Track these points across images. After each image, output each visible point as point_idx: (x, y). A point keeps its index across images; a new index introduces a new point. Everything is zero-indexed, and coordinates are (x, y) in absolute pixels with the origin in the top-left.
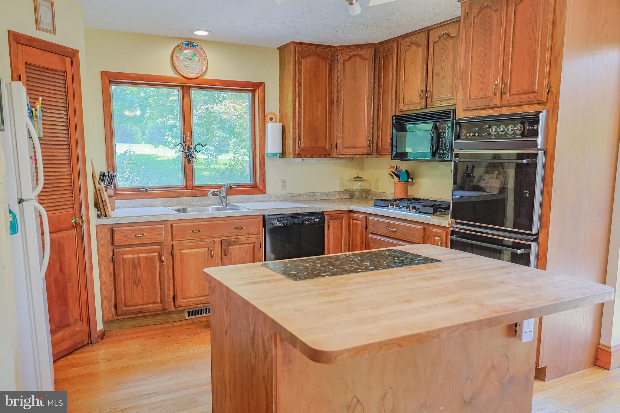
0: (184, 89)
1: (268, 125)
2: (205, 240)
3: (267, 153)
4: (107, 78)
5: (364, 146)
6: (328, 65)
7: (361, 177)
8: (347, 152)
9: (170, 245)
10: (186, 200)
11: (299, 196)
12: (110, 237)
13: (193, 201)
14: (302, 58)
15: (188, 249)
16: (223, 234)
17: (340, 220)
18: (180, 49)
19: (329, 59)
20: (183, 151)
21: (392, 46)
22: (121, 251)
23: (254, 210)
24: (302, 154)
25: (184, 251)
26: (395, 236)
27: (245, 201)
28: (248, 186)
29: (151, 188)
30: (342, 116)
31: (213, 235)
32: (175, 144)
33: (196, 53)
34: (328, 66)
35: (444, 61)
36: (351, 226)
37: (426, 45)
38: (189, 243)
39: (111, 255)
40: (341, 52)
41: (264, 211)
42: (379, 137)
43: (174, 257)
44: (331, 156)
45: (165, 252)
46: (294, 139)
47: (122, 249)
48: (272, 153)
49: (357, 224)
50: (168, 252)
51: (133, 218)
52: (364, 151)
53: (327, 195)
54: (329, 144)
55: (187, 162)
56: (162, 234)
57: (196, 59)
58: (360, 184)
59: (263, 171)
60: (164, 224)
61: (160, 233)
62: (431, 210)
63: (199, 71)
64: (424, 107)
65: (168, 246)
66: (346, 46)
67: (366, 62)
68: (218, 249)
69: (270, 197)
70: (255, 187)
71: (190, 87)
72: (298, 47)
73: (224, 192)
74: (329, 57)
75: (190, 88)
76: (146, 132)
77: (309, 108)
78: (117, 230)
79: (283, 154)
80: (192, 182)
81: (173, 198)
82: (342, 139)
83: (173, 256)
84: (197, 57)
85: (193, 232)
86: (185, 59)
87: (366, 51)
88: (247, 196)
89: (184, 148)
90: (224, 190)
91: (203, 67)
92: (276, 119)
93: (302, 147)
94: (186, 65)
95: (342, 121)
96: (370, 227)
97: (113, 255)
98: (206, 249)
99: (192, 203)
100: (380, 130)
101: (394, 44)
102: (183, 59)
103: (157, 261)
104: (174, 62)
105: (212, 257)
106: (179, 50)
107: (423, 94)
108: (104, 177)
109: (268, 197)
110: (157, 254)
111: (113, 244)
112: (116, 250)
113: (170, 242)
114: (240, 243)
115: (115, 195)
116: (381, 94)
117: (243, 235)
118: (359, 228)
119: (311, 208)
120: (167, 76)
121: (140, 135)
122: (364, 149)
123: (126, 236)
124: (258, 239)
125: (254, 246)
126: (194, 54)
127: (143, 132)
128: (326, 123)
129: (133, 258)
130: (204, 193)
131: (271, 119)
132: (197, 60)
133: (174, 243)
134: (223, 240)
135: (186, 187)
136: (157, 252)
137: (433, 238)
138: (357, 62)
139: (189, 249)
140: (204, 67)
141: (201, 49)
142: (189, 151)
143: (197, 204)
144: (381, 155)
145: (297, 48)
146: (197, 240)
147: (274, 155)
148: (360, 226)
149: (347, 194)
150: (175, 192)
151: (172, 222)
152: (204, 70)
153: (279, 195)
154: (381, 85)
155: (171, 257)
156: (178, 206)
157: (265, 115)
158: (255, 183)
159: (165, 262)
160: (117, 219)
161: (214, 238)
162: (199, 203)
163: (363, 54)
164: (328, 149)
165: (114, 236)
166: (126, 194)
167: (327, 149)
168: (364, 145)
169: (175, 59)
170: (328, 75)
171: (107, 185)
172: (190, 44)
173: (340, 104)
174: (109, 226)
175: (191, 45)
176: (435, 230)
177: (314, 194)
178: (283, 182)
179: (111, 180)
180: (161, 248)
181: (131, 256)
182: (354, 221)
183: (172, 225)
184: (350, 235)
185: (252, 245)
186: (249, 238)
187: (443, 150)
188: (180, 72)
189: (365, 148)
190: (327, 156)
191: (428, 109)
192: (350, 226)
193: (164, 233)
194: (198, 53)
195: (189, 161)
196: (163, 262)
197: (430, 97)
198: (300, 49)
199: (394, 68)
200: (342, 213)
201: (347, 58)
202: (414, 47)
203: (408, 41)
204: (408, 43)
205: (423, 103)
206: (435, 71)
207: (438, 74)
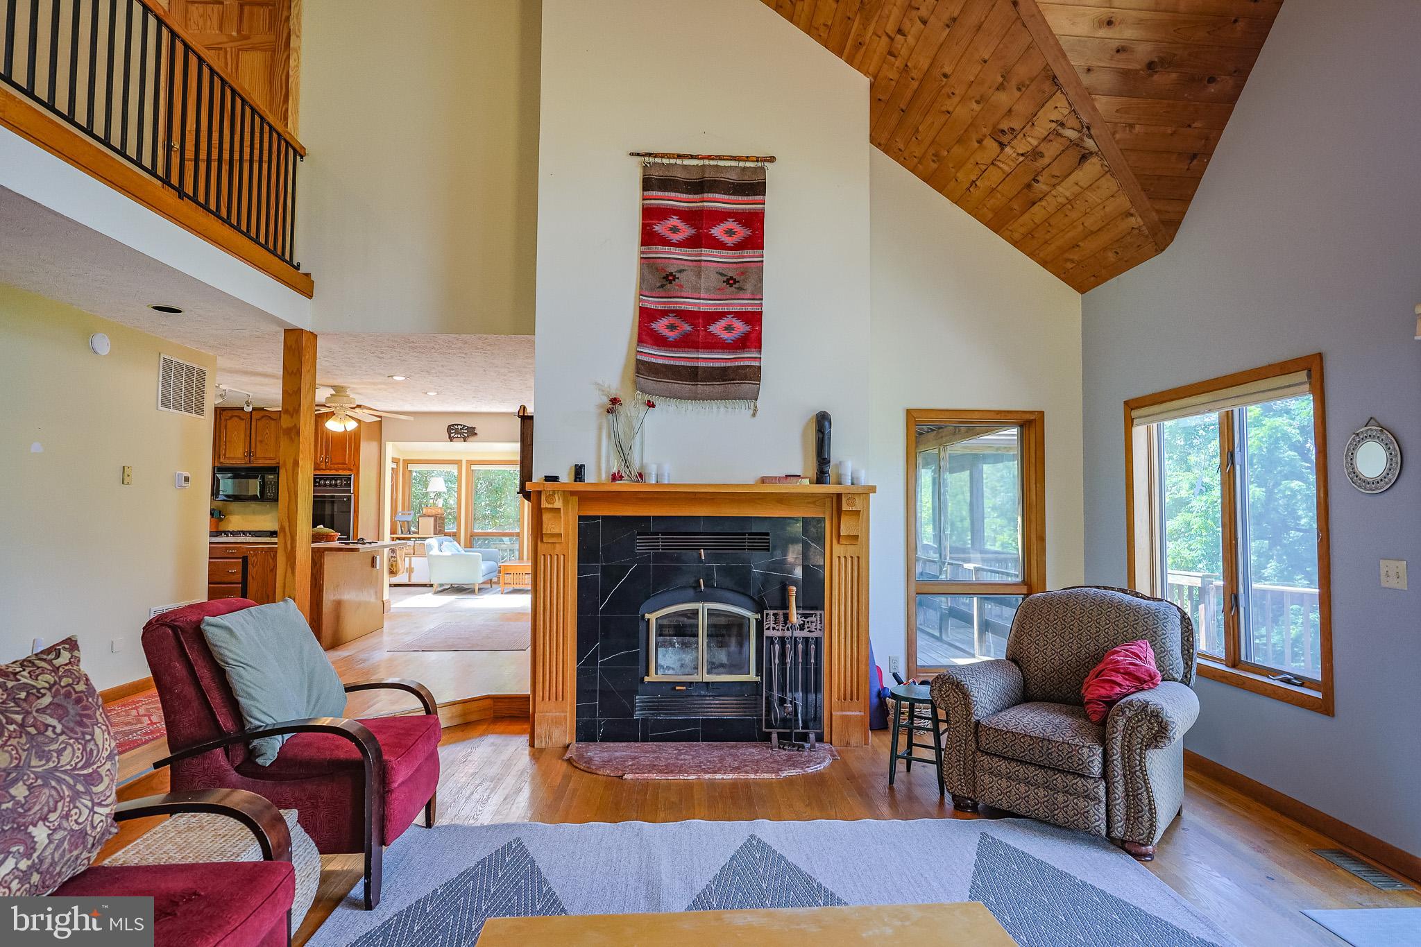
64: (248, 462)
107: (247, 453)
191: (251, 464)
197: (254, 455)
202: (236, 419)
203: (230, 413)
204: (230, 415)
205: (247, 460)
206: (258, 439)
207: (261, 442)
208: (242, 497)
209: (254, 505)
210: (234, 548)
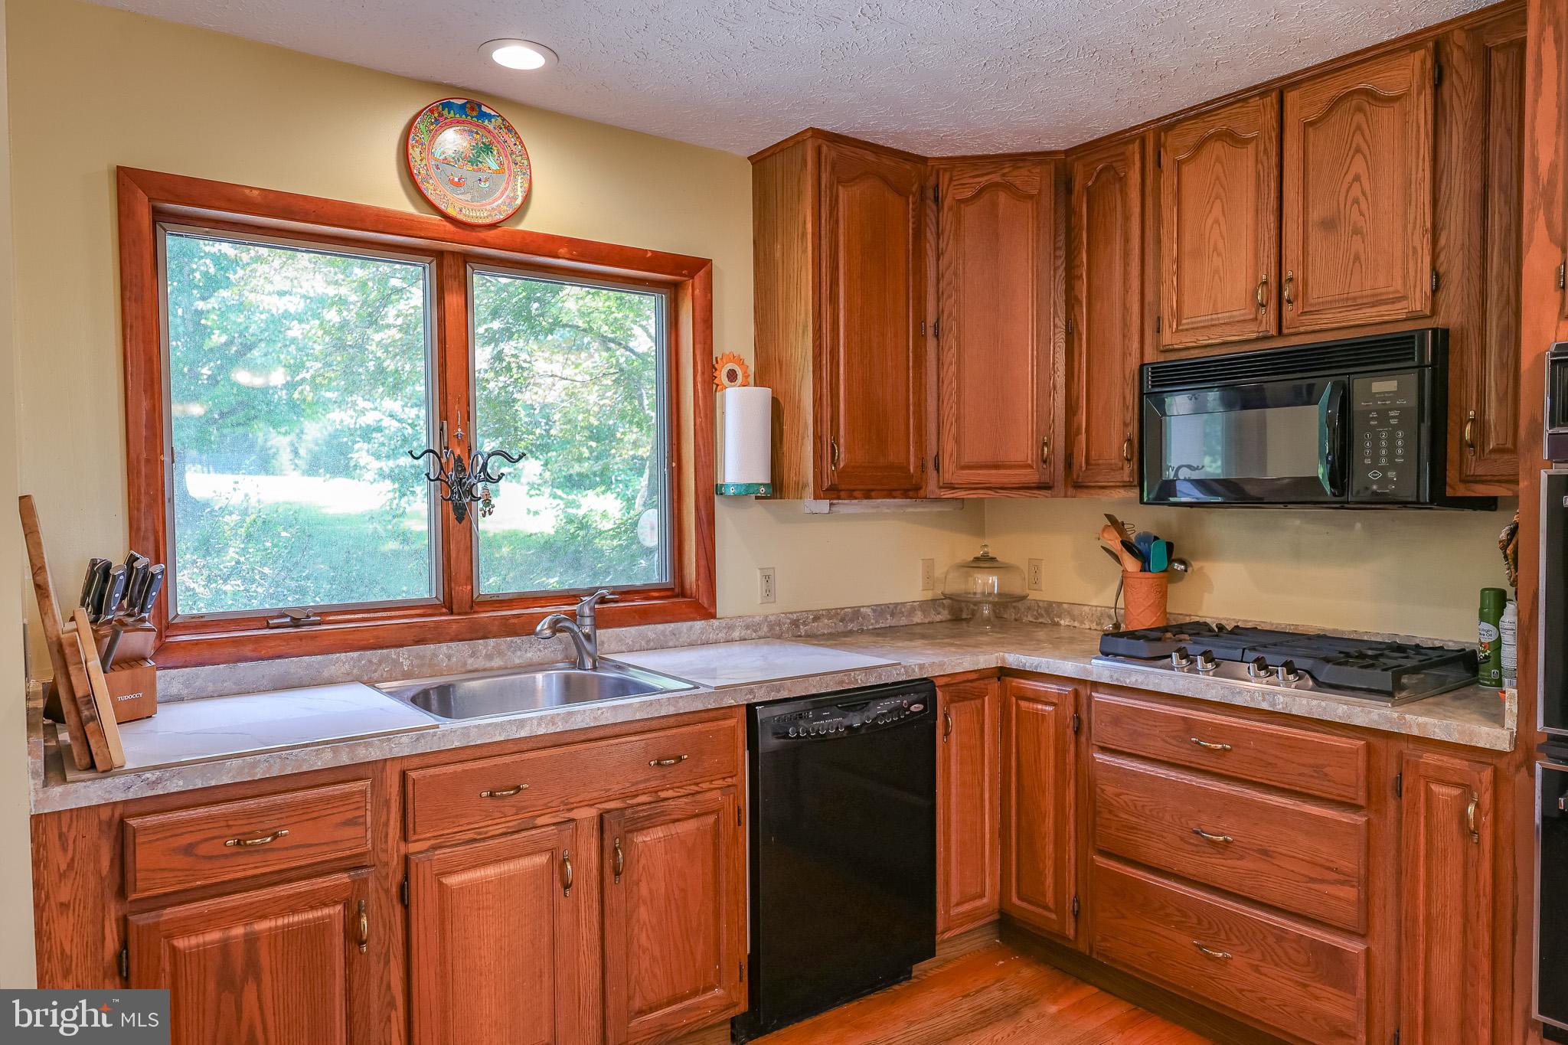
0: (445, 262)
1: (723, 397)
2: (540, 821)
3: (722, 485)
4: (142, 197)
5: (1030, 462)
6: (911, 211)
7: (994, 556)
8: (977, 479)
9: (395, 863)
10: (446, 653)
11: (816, 619)
12: (112, 860)
13: (473, 654)
14: (838, 182)
15: (469, 869)
16: (607, 791)
17: (978, 702)
18: (436, 120)
19: (914, 196)
20: (438, 479)
21: (1123, 154)
22: (166, 922)
23: (716, 688)
24: (842, 487)
25: (452, 881)
26: (1227, 766)
27: (652, 644)
28: (656, 594)
29: (315, 615)
30: (953, 368)
31: (572, 800)
32: (410, 452)
33: (491, 143)
34: (910, 216)
35: (1357, 178)
36: (1014, 722)
37: (1273, 134)
38: (474, 840)
39: (111, 944)
40: (947, 176)
41: (751, 691)
42: (1078, 432)
43: (413, 911)
44: (922, 493)
45: (373, 897)
46: (818, 438)
47: (169, 913)
48: (741, 485)
49: (1041, 717)
50: (387, 891)
51: (228, 763)
52: (1031, 476)
53: (892, 615)
54: (916, 456)
55: (452, 516)
56: (361, 820)
57: (491, 163)
58: (995, 579)
59: (708, 542)
60: (370, 775)
61: (349, 815)
62: (1385, 680)
63: (500, 202)
64: (1273, 332)
65: (387, 864)
66: (964, 158)
67: (1030, 205)
68: (588, 850)
69: (730, 628)
70: (677, 596)
71: (466, 258)
72: (827, 146)
73: (588, 621)
74: (914, 189)
75: (465, 263)
76: (302, 452)
77: (861, 340)
78: (146, 829)
79: (777, 487)
80: (469, 587)
81: (402, 646)
82: (958, 440)
83: (406, 907)
84: (494, 156)
85: (491, 795)
86: (453, 158)
87: (1026, 173)
88: (660, 627)
89: (442, 468)
90: (587, 611)
91: (514, 190)
92: (746, 376)
93: (841, 466)
94: (456, 180)
95: (954, 385)
96: (1101, 729)
97: (124, 944)
98: (542, 859)
99: (470, 661)
100: (1080, 413)
101: (1131, 147)
102: (443, 157)
103: (339, 940)
104: (412, 164)
105: (567, 886)
106: (432, 124)
107: (1269, 292)
108: (106, 580)
109: (725, 628)
110: (339, 908)
111: (121, 892)
112: (139, 920)
113: (394, 849)
114: (668, 817)
115: (162, 648)
116: (1081, 303)
117: (678, 787)
118: (1049, 730)
119: (896, 670)
120: (385, 211)
121: (285, 456)
122: (1029, 471)
123: (188, 850)
124: (732, 796)
125: (717, 821)
126: (483, 143)
127: (296, 453)
128: (908, 391)
129: (225, 946)
130: (514, 624)
131: (732, 376)
132: (495, 166)
133: (413, 847)
134: (608, 811)
135: (448, 604)
136: (336, 903)
137: (1422, 788)
138: (1001, 206)
139: (474, 867)
140: (519, 189)
141: (510, 129)
142: (461, 479)
143: (488, 665)
144: (1086, 491)
145: (824, 149)
146: (507, 825)
147: (747, 493)
148: (1051, 722)
149: (944, 607)
150: (410, 626)
151: (406, 765)
152: (519, 201)
153: (757, 619)
154: (1082, 275)
155: (398, 908)
156: (418, 677)
157: (714, 362)
158: (677, 584)
159: (373, 941)
160: (148, 775)
161: (572, 809)
162: (497, 662)
163: (1018, 183)
164: (915, 471)
165: (129, 859)
166: (210, 643)
167: (912, 471)
168: (1029, 458)
169: (415, 153)
170: (911, 243)
171: (122, 613)
172: (472, 109)
173: (950, 331)
174: (105, 815)
175: (475, 114)
176: (1431, 758)
177: (856, 613)
178: (767, 578)
179: (140, 592)
180: (354, 882)
181: (214, 936)
182: (1023, 704)
183: (404, 775)
184: (1011, 748)
185: (711, 819)
186: (698, 792)
187: (1383, 469)
188: (432, 198)
189: (1031, 467)
190: (911, 493)
191: (1287, 339)
192: (1009, 721)
193: (369, 813)
194: (498, 142)
195: (461, 514)
196: (361, 943)
197: (1296, 297)
198: (834, 154)
199: (1133, 221)
200: (983, 679)
201: (968, 193)
202: (1218, 148)
203: (1192, 133)
204: (1191, 139)
205: (1269, 317)
206: (1315, 215)
207: (1329, 225)
208: (1252, 490)
209: (1297, 524)
210: (1219, 732)
